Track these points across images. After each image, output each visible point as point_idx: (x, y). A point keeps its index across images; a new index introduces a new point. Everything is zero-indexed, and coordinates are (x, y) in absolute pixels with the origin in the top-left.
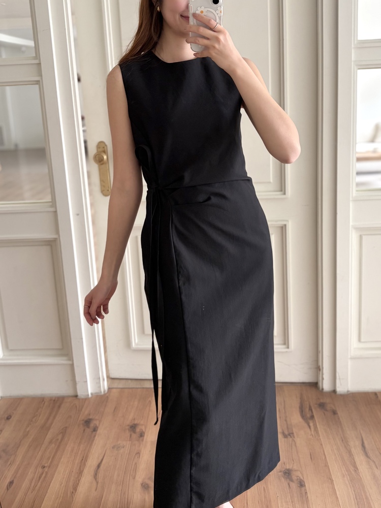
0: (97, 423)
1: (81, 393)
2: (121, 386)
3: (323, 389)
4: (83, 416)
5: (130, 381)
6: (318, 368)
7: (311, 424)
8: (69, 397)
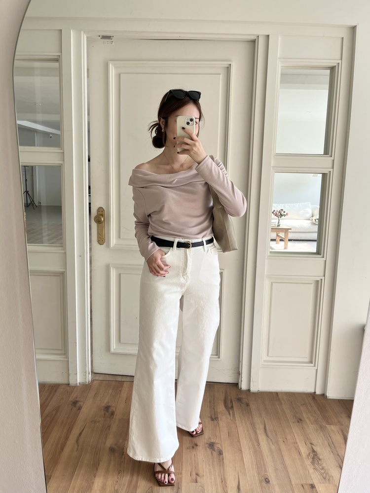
0: (82, 404)
1: (72, 382)
2: (101, 378)
3: (241, 388)
4: (72, 398)
5: (107, 376)
6: (239, 374)
7: (231, 412)
8: (63, 384)
